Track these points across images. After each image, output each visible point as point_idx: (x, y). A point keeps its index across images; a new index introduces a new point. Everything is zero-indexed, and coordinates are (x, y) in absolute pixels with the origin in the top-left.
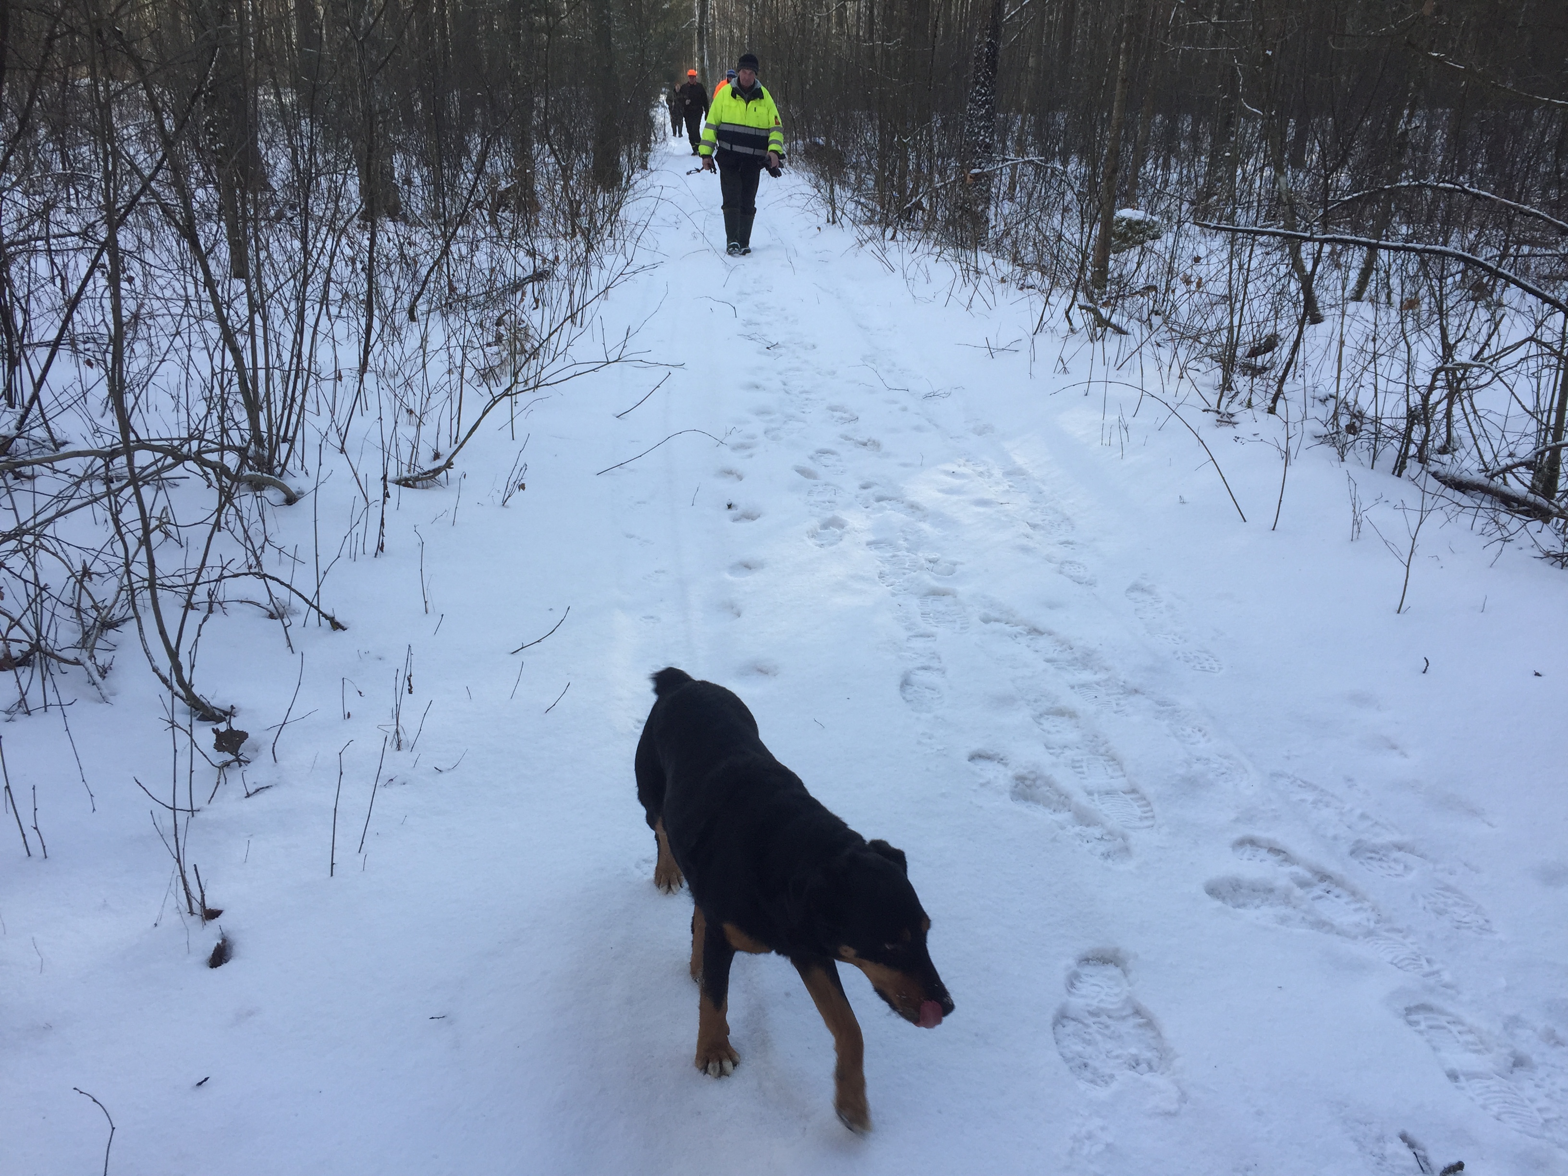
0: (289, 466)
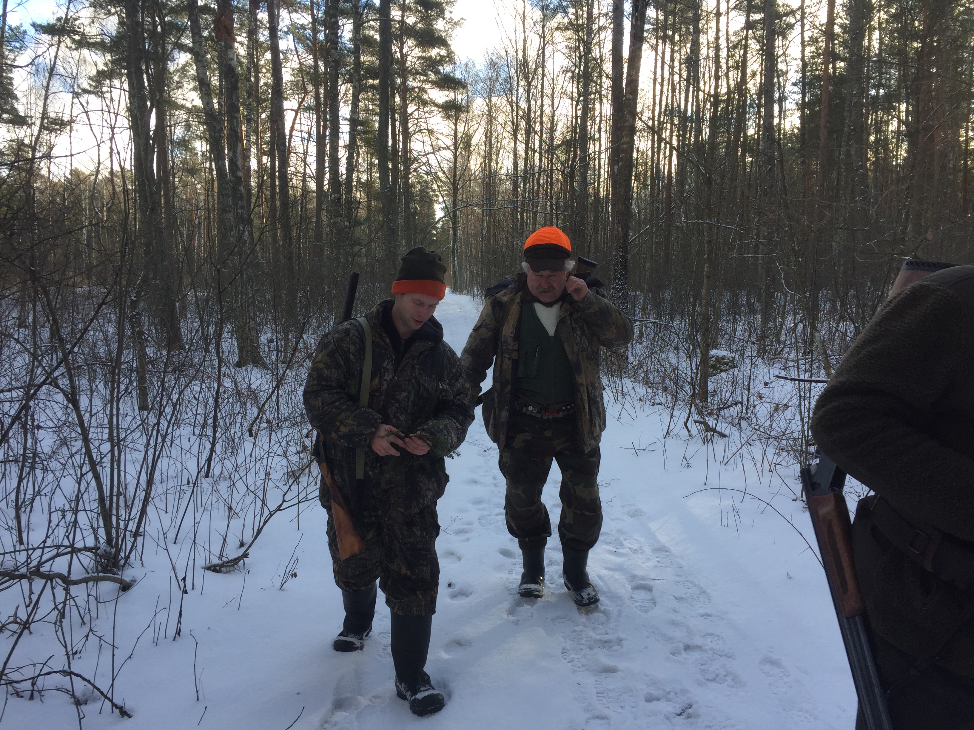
0: (131, 559)
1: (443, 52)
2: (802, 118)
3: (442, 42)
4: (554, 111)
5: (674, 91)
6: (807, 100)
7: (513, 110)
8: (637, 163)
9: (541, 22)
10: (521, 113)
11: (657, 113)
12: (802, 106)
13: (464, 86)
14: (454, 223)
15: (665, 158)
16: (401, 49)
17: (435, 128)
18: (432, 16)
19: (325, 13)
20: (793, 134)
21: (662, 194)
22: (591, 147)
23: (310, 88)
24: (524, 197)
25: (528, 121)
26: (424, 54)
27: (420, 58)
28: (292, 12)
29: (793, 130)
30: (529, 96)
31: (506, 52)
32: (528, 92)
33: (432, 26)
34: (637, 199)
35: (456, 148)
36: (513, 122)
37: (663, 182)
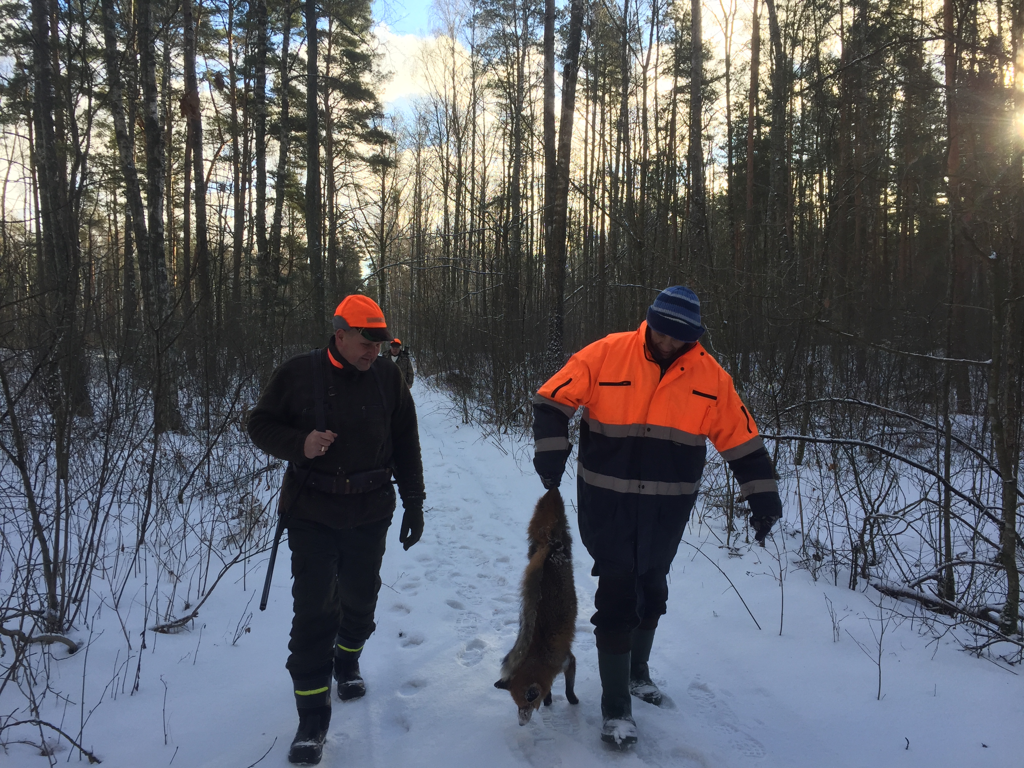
0: (76, 622)
1: (371, 106)
2: (729, 181)
3: (368, 95)
4: (485, 168)
5: (605, 151)
6: (734, 162)
7: (443, 166)
8: (570, 222)
9: (471, 78)
10: (451, 169)
11: (589, 173)
12: (730, 169)
13: (392, 141)
14: (382, 281)
15: (597, 218)
16: (326, 100)
17: (361, 182)
18: (358, 68)
19: (245, 61)
20: (721, 197)
21: (596, 254)
22: (525, 206)
23: (227, 137)
24: (455, 256)
25: (460, 177)
26: (350, 107)
27: (346, 110)
28: (209, 58)
29: (721, 193)
30: (459, 152)
31: (436, 107)
32: (459, 148)
33: (358, 78)
34: (571, 258)
35: (384, 203)
36: (443, 178)
37: (596, 242)
